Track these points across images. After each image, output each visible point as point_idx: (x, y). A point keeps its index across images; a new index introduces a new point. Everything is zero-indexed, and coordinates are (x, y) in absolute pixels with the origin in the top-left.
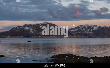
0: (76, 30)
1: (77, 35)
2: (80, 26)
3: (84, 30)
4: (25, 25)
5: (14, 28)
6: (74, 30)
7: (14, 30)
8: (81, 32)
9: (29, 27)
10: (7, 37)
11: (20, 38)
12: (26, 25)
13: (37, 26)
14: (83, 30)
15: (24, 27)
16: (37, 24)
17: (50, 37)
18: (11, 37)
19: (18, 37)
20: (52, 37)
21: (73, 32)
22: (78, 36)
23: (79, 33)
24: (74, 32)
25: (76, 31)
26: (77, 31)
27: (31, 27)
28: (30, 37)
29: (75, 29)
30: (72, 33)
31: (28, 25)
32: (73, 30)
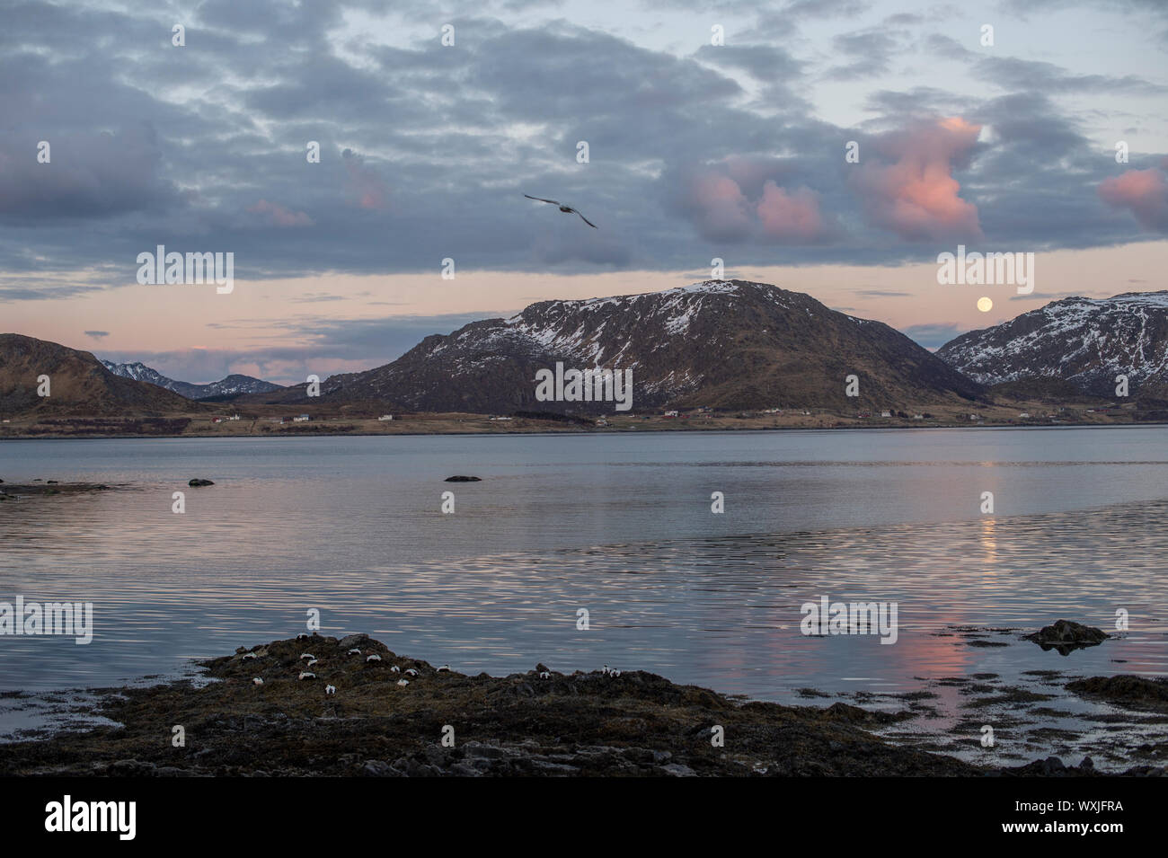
0: (1016, 346)
1: (1025, 398)
2: (1057, 308)
3: (1093, 345)
4: (537, 314)
5: (438, 339)
6: (999, 351)
7: (439, 358)
8: (1068, 369)
9: (567, 330)
10: (368, 424)
11: (490, 430)
12: (543, 306)
13: (644, 313)
14: (1086, 341)
15: (524, 328)
16: (641, 298)
17: (768, 422)
18: (401, 427)
19: (470, 427)
20: (782, 421)
21: (985, 369)
22: (1035, 407)
23: (1045, 380)
24: (994, 364)
25: (1017, 361)
26: (1027, 352)
27: (589, 331)
28: (582, 422)
29: (1002, 334)
30: (979, 379)
31: (561, 306)
32: (990, 349)
